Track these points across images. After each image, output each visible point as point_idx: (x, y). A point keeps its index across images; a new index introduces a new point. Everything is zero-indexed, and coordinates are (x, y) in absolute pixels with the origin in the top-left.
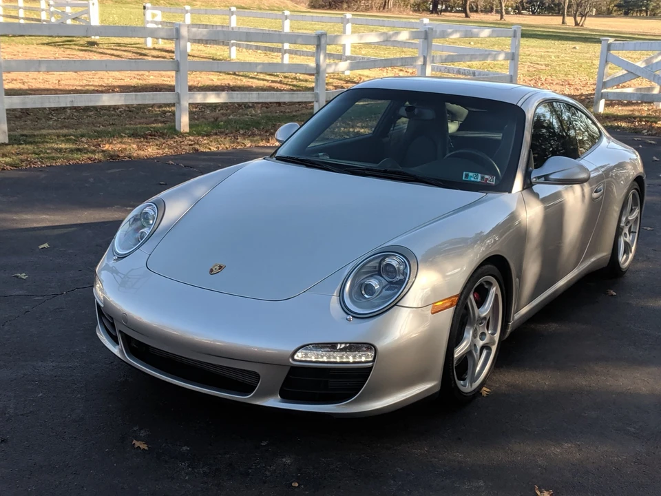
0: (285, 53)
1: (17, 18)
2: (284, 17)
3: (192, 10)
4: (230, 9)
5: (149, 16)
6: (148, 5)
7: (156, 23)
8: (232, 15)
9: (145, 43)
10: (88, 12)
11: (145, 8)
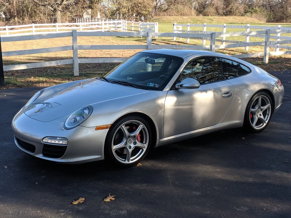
0: (224, 42)
1: (131, 30)
2: (224, 27)
3: (190, 25)
4: (204, 24)
5: (175, 28)
6: (175, 24)
7: (179, 31)
8: (205, 26)
9: (173, 39)
10: (154, 27)
11: (174, 25)
